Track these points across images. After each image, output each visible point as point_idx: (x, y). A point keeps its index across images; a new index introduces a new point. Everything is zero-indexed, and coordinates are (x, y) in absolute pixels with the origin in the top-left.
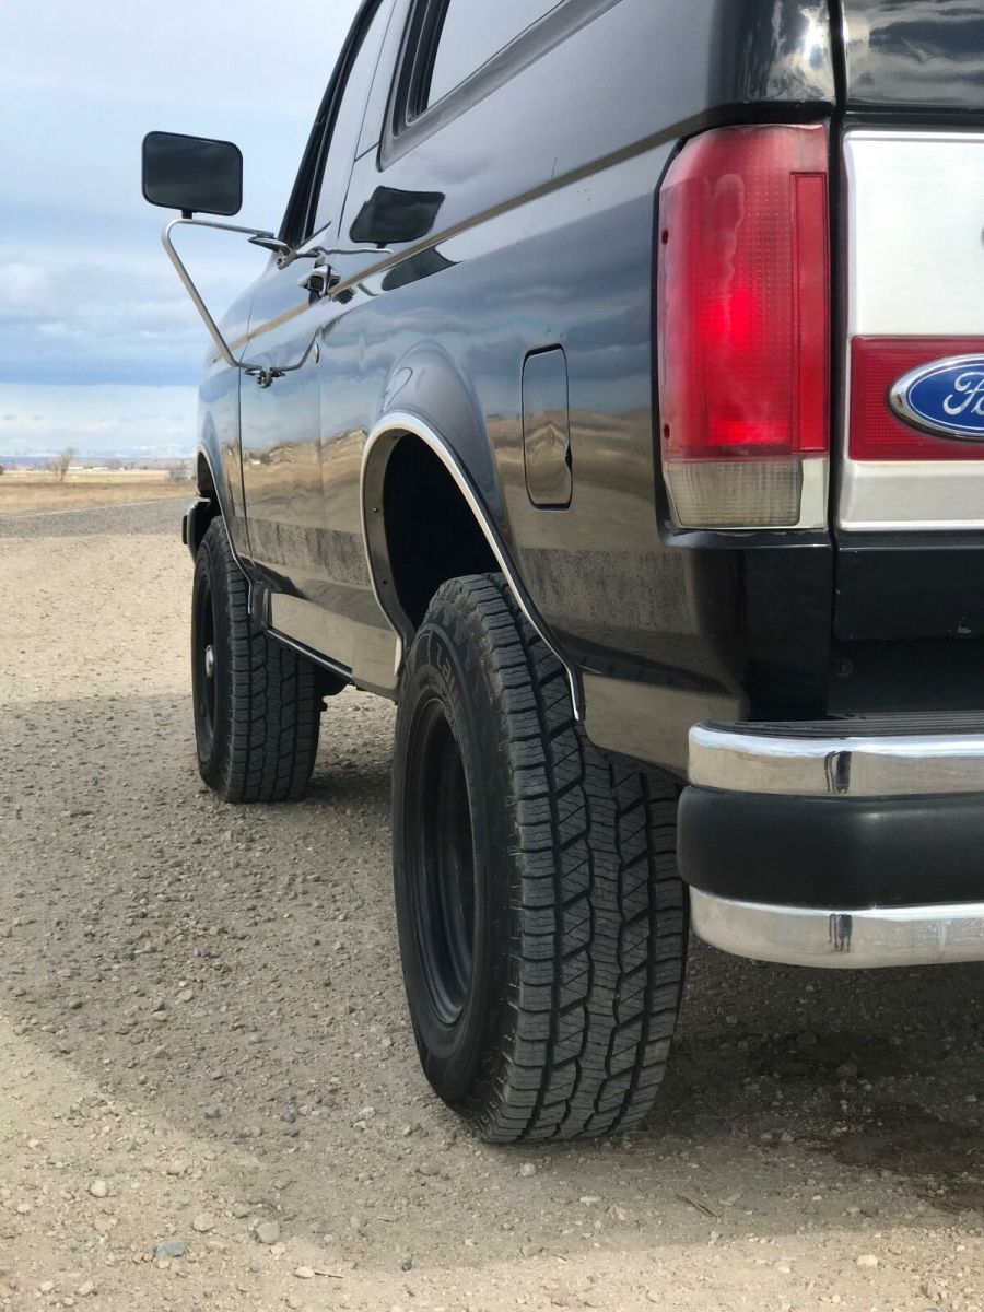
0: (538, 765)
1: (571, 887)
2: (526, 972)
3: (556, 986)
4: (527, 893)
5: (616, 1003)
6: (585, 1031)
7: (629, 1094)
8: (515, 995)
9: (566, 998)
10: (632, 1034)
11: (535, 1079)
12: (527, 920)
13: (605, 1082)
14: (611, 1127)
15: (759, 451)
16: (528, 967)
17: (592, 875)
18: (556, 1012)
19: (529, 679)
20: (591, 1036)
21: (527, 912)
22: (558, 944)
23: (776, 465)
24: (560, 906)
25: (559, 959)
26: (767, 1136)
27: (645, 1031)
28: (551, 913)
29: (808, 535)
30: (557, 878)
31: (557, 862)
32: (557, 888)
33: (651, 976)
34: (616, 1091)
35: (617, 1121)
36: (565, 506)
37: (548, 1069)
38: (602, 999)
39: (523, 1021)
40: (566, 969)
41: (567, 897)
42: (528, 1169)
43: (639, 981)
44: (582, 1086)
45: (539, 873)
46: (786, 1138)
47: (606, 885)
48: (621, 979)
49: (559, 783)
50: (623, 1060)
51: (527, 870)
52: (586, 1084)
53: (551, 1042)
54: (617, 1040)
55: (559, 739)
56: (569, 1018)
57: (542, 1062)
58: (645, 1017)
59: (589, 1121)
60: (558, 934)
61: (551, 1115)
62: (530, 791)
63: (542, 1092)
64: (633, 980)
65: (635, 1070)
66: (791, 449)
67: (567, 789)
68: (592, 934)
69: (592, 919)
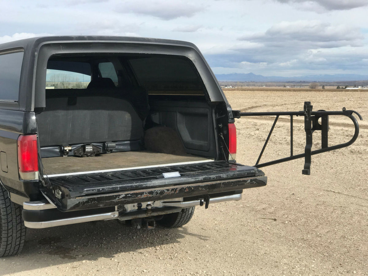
0: (4, 203)
1: (9, 220)
2: (3, 232)
3: (8, 234)
4: (3, 221)
5: (16, 235)
6: (12, 239)
7: (19, 248)
8: (2, 235)
9: (9, 235)
10: (19, 239)
11: (5, 247)
12: (3, 225)
13: (15, 246)
14: (16, 253)
15: (30, 171)
16: (4, 231)
17: (12, 218)
18: (8, 237)
19: (2, 191)
20: (13, 240)
21: (3, 224)
22: (8, 228)
23: (32, 173)
24: (8, 223)
25: (8, 230)
26: (40, 252)
27: (21, 239)
28: (7, 224)
29: (36, 180)
30: (7, 219)
31: (7, 217)
32: (7, 220)
33: (21, 231)
34: (17, 248)
35: (17, 252)
36: (7, 172)
37: (7, 245)
38: (14, 235)
39: (3, 239)
40: (9, 231)
41: (9, 221)
42: (4, 260)
43: (20, 232)
44: (12, 247)
45: (4, 218)
46: (42, 252)
47: (14, 219)
48: (17, 232)
49: (7, 206)
50: (18, 243)
51: (3, 218)
52: (13, 247)
53: (7, 241)
54: (17, 240)
55: (7, 200)
56: (10, 238)
57: (6, 244)
58: (21, 237)
59: (13, 252)
60: (8, 226)
61: (7, 252)
62: (3, 207)
63: (6, 248)
64: (19, 232)
65: (19, 244)
66: (34, 170)
67: (8, 206)
68: (12, 226)
69: (12, 224)
